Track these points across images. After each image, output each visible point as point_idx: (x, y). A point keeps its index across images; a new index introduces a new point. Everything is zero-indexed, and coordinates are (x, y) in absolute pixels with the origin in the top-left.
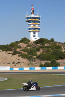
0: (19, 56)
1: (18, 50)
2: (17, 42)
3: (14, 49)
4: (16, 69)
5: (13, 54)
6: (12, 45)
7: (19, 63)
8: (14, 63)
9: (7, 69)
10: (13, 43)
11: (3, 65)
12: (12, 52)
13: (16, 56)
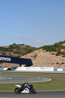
0: (63, 57)
1: (62, 50)
2: (61, 42)
3: (58, 49)
4: (60, 70)
5: (57, 55)
6: (56, 45)
7: (63, 63)
8: (58, 64)
9: (51, 69)
10: (57, 43)
11: (47, 65)
12: (56, 53)
13: (60, 57)
